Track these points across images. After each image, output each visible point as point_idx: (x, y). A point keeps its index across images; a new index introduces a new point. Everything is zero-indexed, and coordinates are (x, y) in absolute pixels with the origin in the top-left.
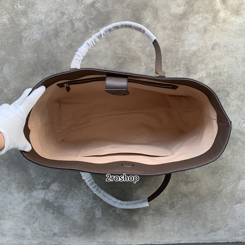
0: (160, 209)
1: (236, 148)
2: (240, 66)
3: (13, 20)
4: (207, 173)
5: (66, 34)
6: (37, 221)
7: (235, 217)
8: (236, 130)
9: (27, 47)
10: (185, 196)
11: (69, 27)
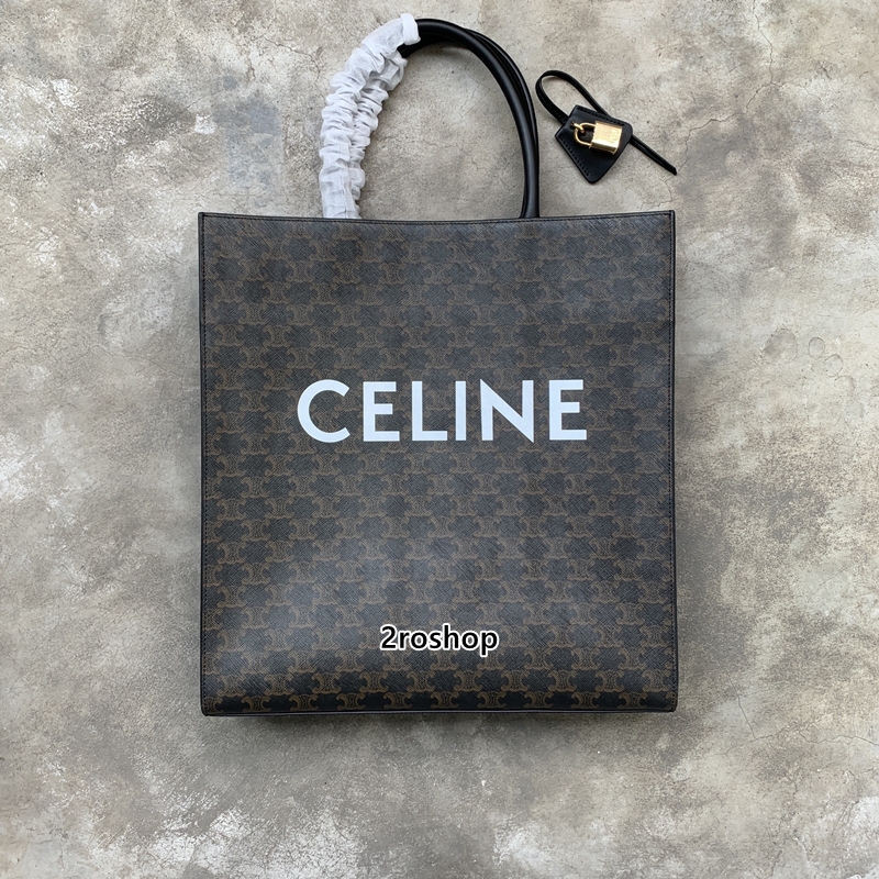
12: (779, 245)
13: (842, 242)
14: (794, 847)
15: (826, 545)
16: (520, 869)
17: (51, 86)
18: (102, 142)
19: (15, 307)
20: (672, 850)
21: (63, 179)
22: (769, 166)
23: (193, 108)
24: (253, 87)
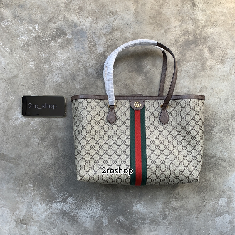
0: (155, 219)
1: (218, 172)
2: (223, 105)
3: (38, 66)
4: (194, 191)
5: (81, 78)
6: (56, 227)
7: (216, 227)
8: (218, 157)
9: (49, 88)
10: (175, 210)
11: (84, 73)
12: (203, 66)
13: (218, 66)
14: (204, 209)
15: (213, 137)
16: (139, 213)
17: (34, 26)
18: (45, 39)
19: (24, 77)
20: (175, 209)
21: (36, 47)
22: (201, 48)
23: (67, 32)
24: (81, 27)
